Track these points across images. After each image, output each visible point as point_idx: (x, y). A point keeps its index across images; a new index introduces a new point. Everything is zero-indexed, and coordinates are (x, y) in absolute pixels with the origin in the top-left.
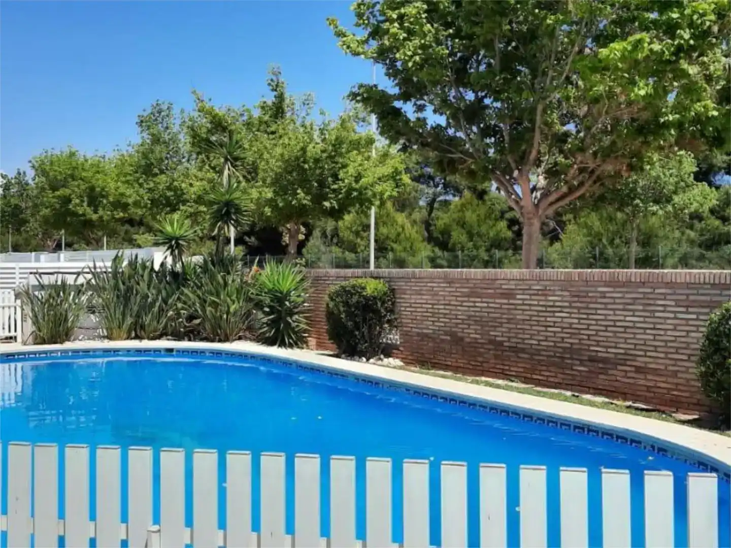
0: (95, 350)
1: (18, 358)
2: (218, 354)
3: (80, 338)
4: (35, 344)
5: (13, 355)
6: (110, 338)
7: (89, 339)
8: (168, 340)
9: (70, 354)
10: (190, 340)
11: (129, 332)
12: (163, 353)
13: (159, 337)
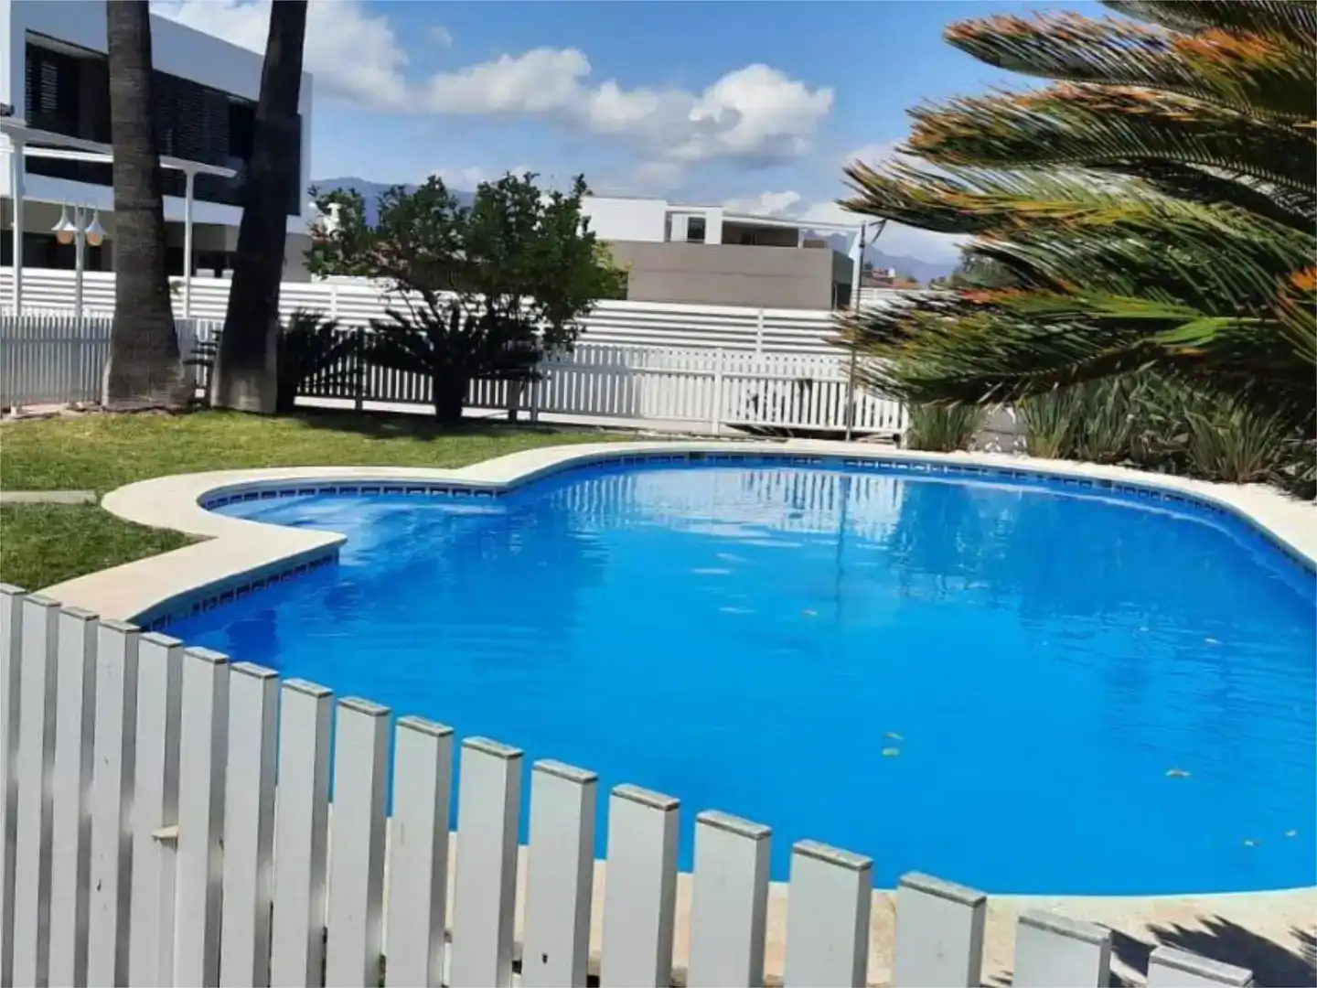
0: (985, 469)
1: (880, 468)
2: (1178, 498)
3: (988, 447)
4: (912, 449)
5: (854, 459)
6: (1032, 453)
7: (1004, 451)
8: (1127, 466)
9: (946, 470)
10: (1168, 471)
11: (1061, 446)
12: (1094, 486)
13: (1114, 462)
